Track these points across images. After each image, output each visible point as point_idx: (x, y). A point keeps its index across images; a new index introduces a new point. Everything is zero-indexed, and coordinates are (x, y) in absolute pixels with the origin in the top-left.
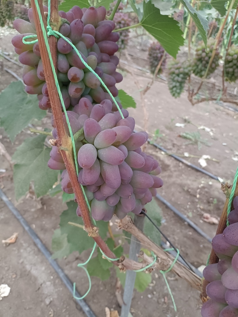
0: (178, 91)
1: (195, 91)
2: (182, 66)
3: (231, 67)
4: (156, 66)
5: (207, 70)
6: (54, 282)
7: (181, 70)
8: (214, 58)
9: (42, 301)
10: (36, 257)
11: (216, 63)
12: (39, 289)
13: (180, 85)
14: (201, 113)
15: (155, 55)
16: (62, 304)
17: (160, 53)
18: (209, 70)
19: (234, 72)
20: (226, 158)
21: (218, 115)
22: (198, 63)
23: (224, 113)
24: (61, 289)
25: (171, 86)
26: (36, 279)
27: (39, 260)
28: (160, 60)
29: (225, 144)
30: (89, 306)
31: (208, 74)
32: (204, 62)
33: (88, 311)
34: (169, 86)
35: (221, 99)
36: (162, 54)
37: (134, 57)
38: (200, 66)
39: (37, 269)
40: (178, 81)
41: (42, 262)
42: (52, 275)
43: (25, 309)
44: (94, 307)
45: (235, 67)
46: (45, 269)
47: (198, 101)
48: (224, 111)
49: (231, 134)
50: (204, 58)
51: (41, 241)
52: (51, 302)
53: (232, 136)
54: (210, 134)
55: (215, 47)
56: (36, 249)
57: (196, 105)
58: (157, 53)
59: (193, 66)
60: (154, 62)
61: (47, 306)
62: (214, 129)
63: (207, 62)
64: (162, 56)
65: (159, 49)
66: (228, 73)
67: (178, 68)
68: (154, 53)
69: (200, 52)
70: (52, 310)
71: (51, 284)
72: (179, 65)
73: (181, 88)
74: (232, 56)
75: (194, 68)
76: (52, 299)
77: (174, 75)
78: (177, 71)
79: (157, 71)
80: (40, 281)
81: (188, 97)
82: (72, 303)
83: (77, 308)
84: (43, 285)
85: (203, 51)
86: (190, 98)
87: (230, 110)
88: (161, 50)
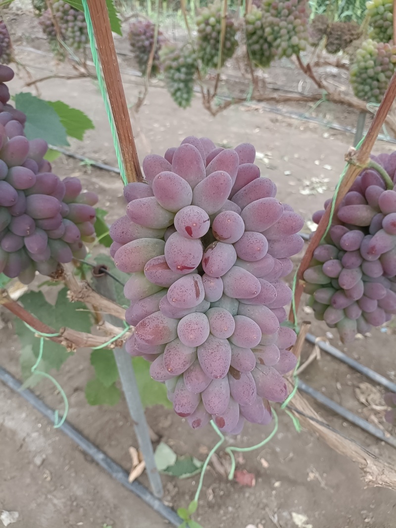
0: (185, 96)
1: (212, 92)
2: (182, 54)
3: (257, 42)
4: (146, 62)
5: (220, 53)
6: (45, 431)
7: (181, 60)
8: (226, 32)
9: (29, 463)
10: (9, 401)
11: (232, 39)
12: (21, 446)
13: (186, 86)
14: (248, 131)
15: (140, 44)
16: (62, 459)
17: (147, 39)
18: (223, 53)
19: (262, 49)
20: (290, 194)
21: (275, 129)
22: (205, 44)
23: (284, 124)
24: (57, 438)
25: (172, 90)
26: (14, 433)
27: (15, 405)
28: (150, 52)
29: (287, 173)
30: (104, 453)
31: (223, 61)
32: (212, 41)
33: (103, 460)
34: (169, 91)
35: (252, 98)
36: (151, 40)
37: (128, 56)
38: (208, 49)
39: (13, 419)
40: (180, 80)
41: (20, 407)
42: (39, 422)
43: (5, 480)
44: (112, 452)
45: (261, 41)
46: (27, 416)
47: (220, 107)
48: (283, 122)
49: (296, 156)
50: (210, 34)
51: (13, 377)
52: (44, 461)
53: (299, 158)
54: (264, 162)
55: (222, 14)
56: (7, 390)
57: (219, 115)
58: (143, 41)
59: (199, 51)
60: (142, 55)
61: (39, 467)
62: (269, 153)
63: (217, 41)
64: (151, 44)
65: (145, 33)
66: (254, 53)
67: (176, 59)
68: (138, 41)
69: (203, 26)
70: (47, 472)
71: (40, 434)
72: (176, 52)
73: (189, 91)
74: (253, 23)
75: (201, 54)
76: (44, 456)
77: (172, 71)
78: (174, 64)
79: (149, 70)
80: (22, 435)
81: (204, 103)
82: (78, 455)
83: (86, 459)
84: (26, 440)
85: (207, 24)
86: (207, 105)
87: (293, 118)
88: (148, 34)
